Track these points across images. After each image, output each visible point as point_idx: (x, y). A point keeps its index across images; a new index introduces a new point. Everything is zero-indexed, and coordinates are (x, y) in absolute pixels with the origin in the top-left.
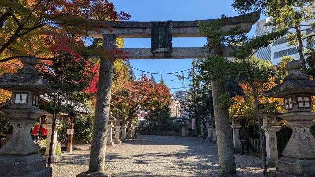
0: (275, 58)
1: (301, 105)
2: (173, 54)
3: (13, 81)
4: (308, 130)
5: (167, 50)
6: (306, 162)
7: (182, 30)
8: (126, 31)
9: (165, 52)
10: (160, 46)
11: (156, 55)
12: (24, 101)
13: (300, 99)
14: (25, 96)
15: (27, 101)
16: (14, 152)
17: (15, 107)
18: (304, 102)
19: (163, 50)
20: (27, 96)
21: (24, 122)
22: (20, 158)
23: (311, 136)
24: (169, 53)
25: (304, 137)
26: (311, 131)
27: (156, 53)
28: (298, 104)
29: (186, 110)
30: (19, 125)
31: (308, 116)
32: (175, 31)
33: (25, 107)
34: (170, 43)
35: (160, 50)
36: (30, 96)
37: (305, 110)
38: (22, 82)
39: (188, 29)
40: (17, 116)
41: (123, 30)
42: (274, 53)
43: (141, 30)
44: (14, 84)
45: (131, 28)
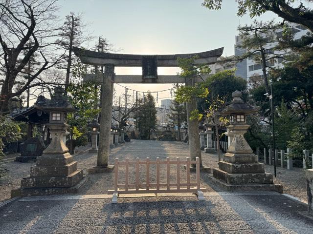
0: (250, 71)
1: (239, 120)
2: (159, 81)
3: (52, 105)
4: (242, 136)
5: (154, 77)
6: (238, 155)
7: (166, 62)
8: (122, 62)
9: (152, 79)
10: (149, 74)
11: (146, 81)
12: (58, 119)
13: (238, 117)
14: (59, 115)
15: (61, 119)
16: (55, 152)
17: (53, 122)
18: (241, 118)
19: (151, 77)
20: (61, 115)
21: (60, 132)
22: (59, 155)
23: (244, 139)
24: (155, 79)
25: (239, 140)
26: (244, 136)
27: (146, 79)
28: (236, 120)
29: (171, 118)
30: (56, 134)
31: (242, 127)
32: (159, 62)
33: (59, 122)
34: (156, 72)
35: (148, 77)
36: (62, 115)
37: (241, 123)
38: (58, 106)
39: (170, 61)
40: (54, 128)
41: (120, 61)
42: (250, 67)
43: (134, 61)
44: (53, 107)
45: (127, 59)
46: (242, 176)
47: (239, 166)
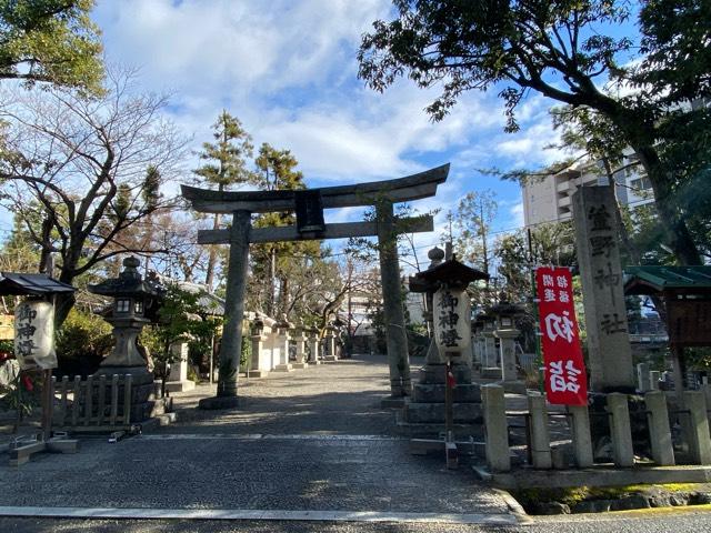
2: (327, 234)
5: (318, 228)
7: (340, 198)
8: (262, 203)
9: (316, 231)
10: (308, 222)
11: (305, 235)
19: (312, 228)
21: (128, 331)
24: (322, 232)
27: (303, 232)
33: (127, 314)
34: (322, 219)
35: (308, 228)
40: (119, 324)
41: (259, 203)
43: (283, 201)
45: (270, 200)
46: (432, 408)
47: (430, 388)
